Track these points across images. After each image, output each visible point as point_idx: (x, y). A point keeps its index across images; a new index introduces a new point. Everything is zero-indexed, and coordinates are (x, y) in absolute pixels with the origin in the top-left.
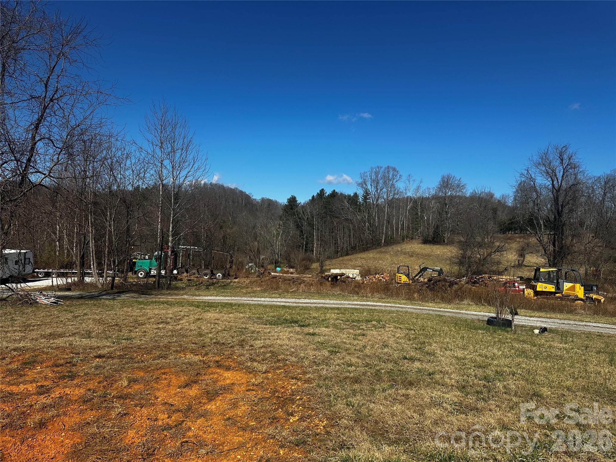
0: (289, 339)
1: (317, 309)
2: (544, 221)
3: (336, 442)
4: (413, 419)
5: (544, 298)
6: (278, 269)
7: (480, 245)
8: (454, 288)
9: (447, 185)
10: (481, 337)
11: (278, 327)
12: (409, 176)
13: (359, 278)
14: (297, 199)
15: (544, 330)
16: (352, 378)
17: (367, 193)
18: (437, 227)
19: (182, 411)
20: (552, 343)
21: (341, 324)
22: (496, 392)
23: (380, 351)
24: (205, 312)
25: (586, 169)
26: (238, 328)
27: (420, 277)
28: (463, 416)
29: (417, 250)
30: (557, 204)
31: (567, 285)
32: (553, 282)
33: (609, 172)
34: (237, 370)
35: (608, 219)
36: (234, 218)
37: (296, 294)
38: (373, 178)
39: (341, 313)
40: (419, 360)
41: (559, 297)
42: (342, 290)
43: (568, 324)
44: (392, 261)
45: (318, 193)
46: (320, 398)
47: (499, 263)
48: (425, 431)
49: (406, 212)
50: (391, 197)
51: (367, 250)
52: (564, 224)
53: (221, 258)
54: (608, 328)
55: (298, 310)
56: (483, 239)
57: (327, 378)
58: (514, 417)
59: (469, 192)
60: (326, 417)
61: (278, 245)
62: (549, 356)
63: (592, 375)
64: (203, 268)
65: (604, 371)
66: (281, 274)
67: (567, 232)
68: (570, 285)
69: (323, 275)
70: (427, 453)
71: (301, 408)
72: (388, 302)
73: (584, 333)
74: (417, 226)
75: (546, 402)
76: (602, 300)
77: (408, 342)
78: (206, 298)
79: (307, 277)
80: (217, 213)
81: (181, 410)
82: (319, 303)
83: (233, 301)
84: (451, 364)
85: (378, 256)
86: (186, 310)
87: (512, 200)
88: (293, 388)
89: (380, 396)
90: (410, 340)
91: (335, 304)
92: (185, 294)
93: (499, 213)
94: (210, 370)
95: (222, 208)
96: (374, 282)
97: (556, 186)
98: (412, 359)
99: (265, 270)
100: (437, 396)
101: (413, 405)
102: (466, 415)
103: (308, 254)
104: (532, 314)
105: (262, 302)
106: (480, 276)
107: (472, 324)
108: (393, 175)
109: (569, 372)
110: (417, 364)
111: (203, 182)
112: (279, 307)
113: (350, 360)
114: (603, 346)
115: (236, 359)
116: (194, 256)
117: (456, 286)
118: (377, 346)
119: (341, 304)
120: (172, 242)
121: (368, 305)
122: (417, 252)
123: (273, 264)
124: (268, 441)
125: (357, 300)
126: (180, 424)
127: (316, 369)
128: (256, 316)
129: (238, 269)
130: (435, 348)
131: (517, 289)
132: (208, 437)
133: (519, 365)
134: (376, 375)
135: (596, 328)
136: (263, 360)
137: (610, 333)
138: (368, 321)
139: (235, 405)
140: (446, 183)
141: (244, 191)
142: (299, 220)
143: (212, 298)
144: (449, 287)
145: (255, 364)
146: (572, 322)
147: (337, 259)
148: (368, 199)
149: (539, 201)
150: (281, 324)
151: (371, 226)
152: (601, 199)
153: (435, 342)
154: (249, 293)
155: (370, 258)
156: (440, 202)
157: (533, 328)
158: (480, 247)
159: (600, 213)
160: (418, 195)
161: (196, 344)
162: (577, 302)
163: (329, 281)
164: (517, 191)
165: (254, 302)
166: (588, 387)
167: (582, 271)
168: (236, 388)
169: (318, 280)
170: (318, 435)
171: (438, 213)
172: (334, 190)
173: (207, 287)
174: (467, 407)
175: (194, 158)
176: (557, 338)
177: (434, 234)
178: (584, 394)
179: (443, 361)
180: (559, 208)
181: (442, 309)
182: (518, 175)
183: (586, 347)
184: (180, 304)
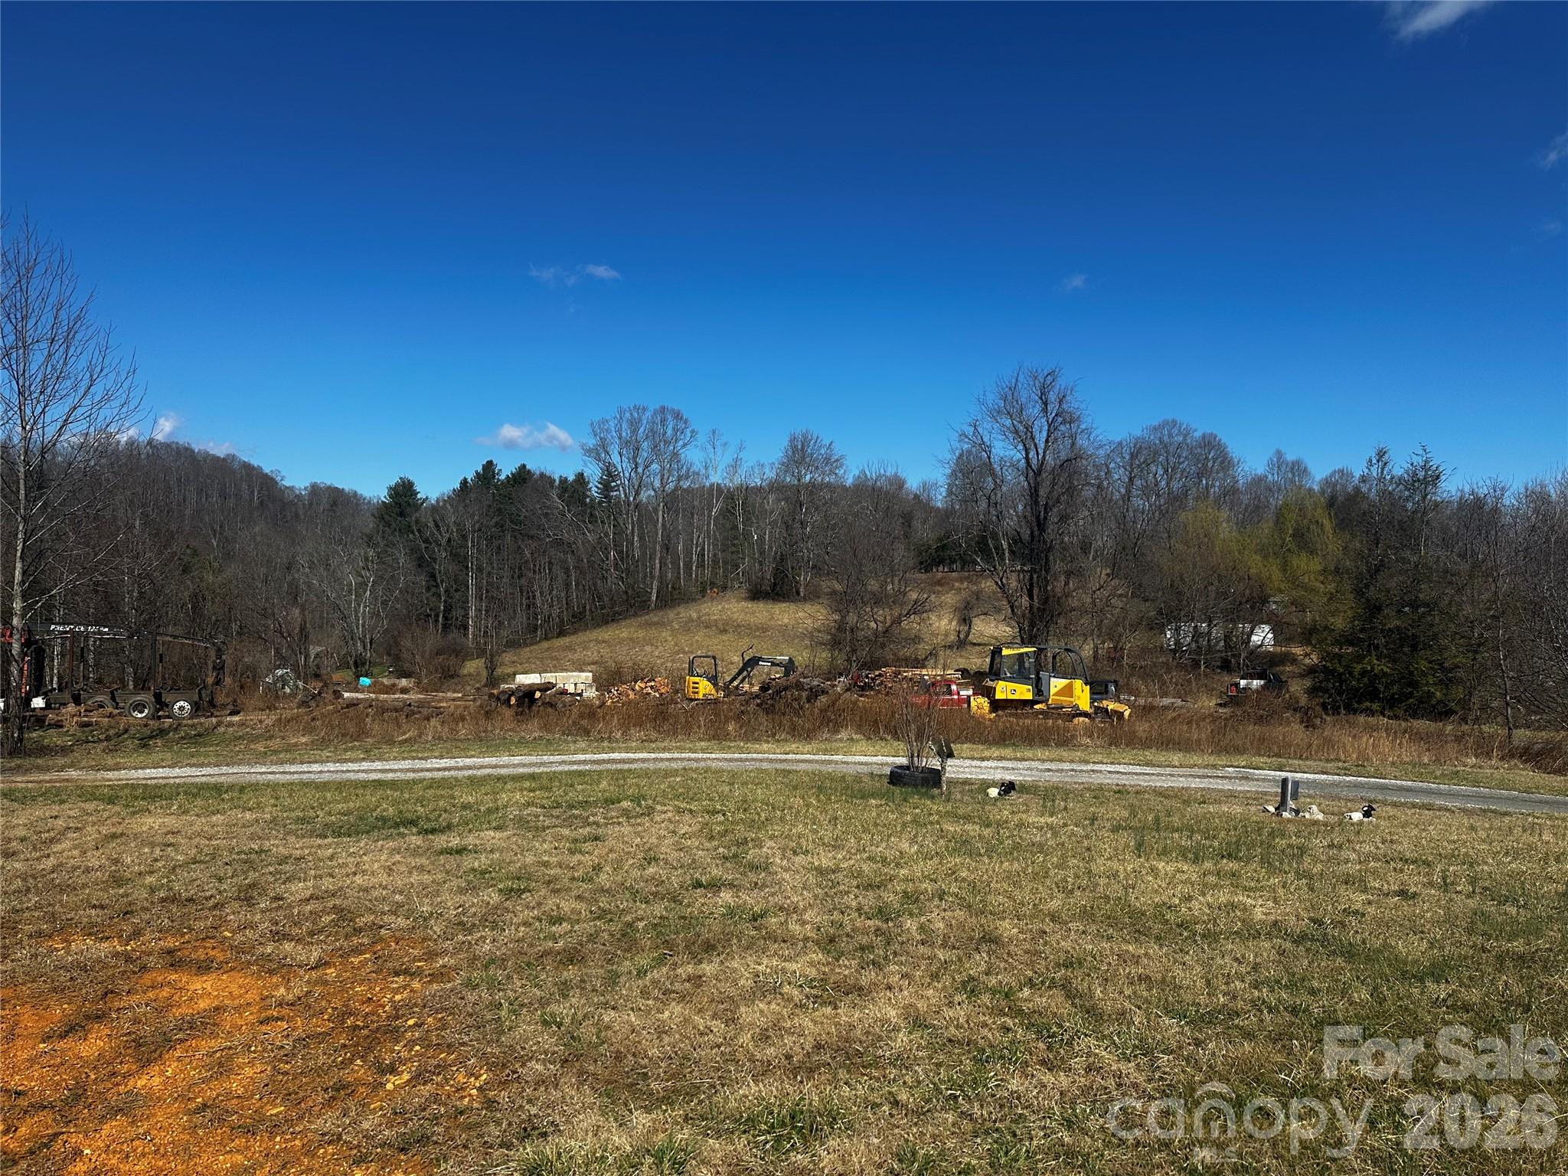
0: (390, 870)
1: (474, 782)
2: (1009, 543)
3: (510, 1124)
4: (711, 1036)
5: (1011, 715)
6: (365, 681)
7: (878, 600)
8: (818, 703)
9: (803, 458)
10: (874, 814)
11: (358, 841)
12: (714, 432)
13: (591, 693)
14: (418, 488)
15: (1008, 788)
16: (559, 953)
17: (610, 474)
18: (782, 560)
19: (53, 1107)
20: (1024, 816)
21: (537, 816)
22: (903, 943)
23: (636, 873)
24: (134, 813)
25: (1094, 426)
26: (238, 853)
27: (742, 681)
28: (829, 1010)
29: (735, 616)
30: (1036, 503)
31: (1057, 684)
32: (1030, 678)
33: (1138, 433)
34: (232, 969)
35: (1137, 535)
36: (227, 540)
37: (416, 747)
38: (624, 434)
39: (541, 789)
40: (731, 885)
41: (1042, 712)
42: (546, 727)
43: (1057, 771)
44: (676, 645)
45: (476, 472)
46: (471, 1015)
47: (917, 639)
48: (739, 1060)
49: (709, 524)
50: (672, 486)
51: (612, 620)
52: (1050, 547)
53: (186, 658)
54: (1136, 774)
55: (418, 791)
56: (883, 586)
57: (492, 961)
58: (940, 997)
59: (851, 476)
60: (487, 1064)
61: (362, 613)
62: (1016, 847)
63: (1102, 881)
64: (131, 687)
65: (1125, 870)
66: (373, 696)
67: (1057, 566)
68: (1064, 682)
69: (495, 692)
70: (741, 1113)
71: (417, 1048)
72: (664, 750)
73: (1089, 789)
74: (734, 556)
75: (1008, 954)
76: (1127, 714)
77: (707, 845)
78: (140, 773)
79: (449, 698)
80: (173, 527)
81: (50, 1103)
82: (482, 767)
83: (222, 779)
84: (804, 888)
85: (641, 634)
86: (72, 813)
87: (944, 494)
88: (398, 997)
89: (629, 988)
90: (712, 838)
91: (524, 765)
92: (72, 765)
93: (917, 524)
94: (147, 979)
95: (187, 512)
96: (630, 702)
97: (1034, 462)
98: (715, 886)
99: (326, 685)
100: (768, 970)
101: (713, 1000)
102: (836, 1008)
103: (450, 637)
104: (987, 754)
105: (312, 776)
106: (877, 673)
107: (856, 787)
108: (675, 430)
109: (1055, 880)
110: (726, 896)
111: (123, 438)
112: (364, 785)
113: (558, 908)
114: (1125, 814)
115: (229, 938)
116: (100, 653)
117: (823, 699)
118: (631, 862)
119: (542, 764)
120: (23, 616)
121: (614, 761)
122: (736, 620)
123: (348, 667)
124: (322, 1151)
125: (584, 751)
126: (45, 1145)
127: (463, 943)
128: (293, 815)
129: (242, 687)
130: (769, 851)
131: (956, 697)
132: (137, 1167)
133: (954, 873)
134: (623, 935)
135: (1113, 776)
136: (312, 934)
137: (1140, 785)
138: (609, 802)
139: (223, 1067)
140: (799, 453)
141: (255, 462)
142: (423, 546)
143: (161, 772)
144: (809, 701)
145: (288, 946)
146: (1066, 766)
147: (536, 647)
148: (612, 489)
149: (999, 495)
150: (368, 832)
151: (622, 560)
152: (1123, 491)
153: (772, 837)
154: (275, 752)
155: (621, 642)
156: (787, 499)
157: (986, 785)
158: (875, 603)
159: (1121, 522)
160: (737, 481)
161: (102, 907)
162: (1076, 721)
163: (510, 706)
164: (954, 474)
165: (288, 777)
166: (1092, 908)
167: (1087, 651)
168: (228, 1020)
169: (481, 706)
170: (462, 1113)
171: (784, 526)
172: (524, 466)
173: (144, 743)
174: (837, 987)
175: (90, 368)
176: (1035, 803)
177: (775, 576)
178: (1085, 926)
179: (788, 882)
180: (1040, 512)
181: (790, 756)
182: (955, 436)
183: (1093, 820)
184: (55, 795)
